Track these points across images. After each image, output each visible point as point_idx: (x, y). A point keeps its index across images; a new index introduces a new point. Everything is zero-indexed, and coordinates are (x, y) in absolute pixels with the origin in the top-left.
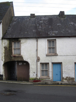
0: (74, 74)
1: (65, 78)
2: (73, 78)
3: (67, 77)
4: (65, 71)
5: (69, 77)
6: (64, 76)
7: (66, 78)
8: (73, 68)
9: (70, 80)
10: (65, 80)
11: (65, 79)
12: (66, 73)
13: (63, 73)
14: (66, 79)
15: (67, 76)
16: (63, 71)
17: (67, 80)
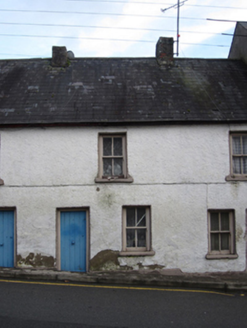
0: (53, 245)
1: (24, 257)
2: (52, 257)
3: (32, 254)
4: (26, 233)
5: (39, 256)
6: (23, 250)
7: (29, 258)
8: (50, 225)
9: (41, 264)
10: (24, 265)
11: (23, 260)
12: (27, 242)
13: (19, 240)
14: (27, 261)
15: (32, 251)
16: (19, 233)
17: (31, 263)
